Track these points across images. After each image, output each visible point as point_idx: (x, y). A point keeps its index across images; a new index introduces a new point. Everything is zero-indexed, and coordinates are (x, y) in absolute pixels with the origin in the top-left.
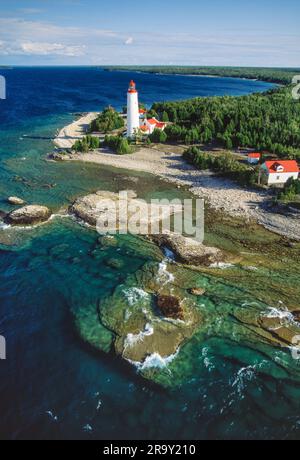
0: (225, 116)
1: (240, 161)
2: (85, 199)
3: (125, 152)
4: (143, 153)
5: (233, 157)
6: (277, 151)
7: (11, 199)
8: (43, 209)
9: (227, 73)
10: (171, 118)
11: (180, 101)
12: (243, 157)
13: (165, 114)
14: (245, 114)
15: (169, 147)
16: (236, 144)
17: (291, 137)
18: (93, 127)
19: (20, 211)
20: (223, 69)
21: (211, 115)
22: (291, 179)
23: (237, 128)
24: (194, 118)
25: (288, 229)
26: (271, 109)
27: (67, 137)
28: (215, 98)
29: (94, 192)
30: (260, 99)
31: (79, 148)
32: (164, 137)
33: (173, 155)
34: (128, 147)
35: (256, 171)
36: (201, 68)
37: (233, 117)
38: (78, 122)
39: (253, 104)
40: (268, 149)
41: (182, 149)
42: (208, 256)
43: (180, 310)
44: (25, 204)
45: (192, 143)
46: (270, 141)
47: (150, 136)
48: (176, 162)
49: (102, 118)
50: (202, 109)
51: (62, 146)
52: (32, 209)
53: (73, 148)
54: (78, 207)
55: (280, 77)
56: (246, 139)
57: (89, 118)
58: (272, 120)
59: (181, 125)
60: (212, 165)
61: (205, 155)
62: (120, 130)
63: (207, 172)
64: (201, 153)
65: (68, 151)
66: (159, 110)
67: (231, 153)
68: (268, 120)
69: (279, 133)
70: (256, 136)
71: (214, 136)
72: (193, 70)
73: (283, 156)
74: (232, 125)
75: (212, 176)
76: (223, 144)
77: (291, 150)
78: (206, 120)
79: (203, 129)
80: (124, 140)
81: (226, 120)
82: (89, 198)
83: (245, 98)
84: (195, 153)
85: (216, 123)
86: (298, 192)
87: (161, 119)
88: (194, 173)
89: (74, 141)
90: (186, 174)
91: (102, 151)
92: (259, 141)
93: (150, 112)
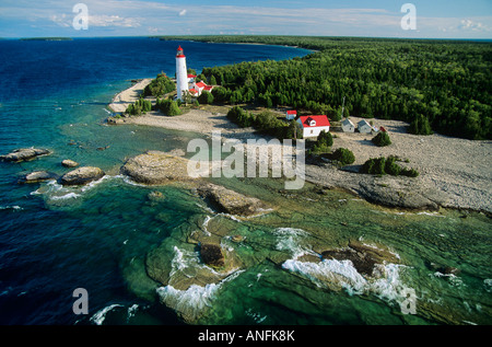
9: (272, 41)
20: (267, 37)
30: (299, 63)
36: (248, 37)
55: (318, 44)
72: (241, 39)
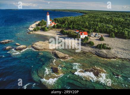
0: (71, 21)
1: (74, 33)
2: (36, 43)
3: (46, 31)
4: (51, 31)
5: (72, 32)
6: (83, 30)
7: (16, 44)
8: (25, 46)
9: (73, 11)
10: (58, 23)
11: (60, 18)
12: (75, 31)
13: (57, 21)
14: (76, 21)
15: (57, 29)
16: (73, 28)
17: (86, 26)
18: (39, 25)
19: (18, 47)
20: (71, 10)
21: (68, 21)
22: (86, 37)
23: (74, 24)
24: (64, 22)
25: (85, 49)
26: (82, 20)
27: (32, 27)
28: (69, 17)
29: (38, 42)
30: (80, 17)
31: (35, 30)
32: (56, 27)
33: (58, 31)
34: (47, 30)
35: (77, 35)
36: (66, 10)
37: (73, 21)
38: (35, 24)
39: (78, 18)
40: (81, 29)
41: (60, 30)
42: (65, 57)
43: (58, 71)
44: (20, 45)
45: (63, 28)
46: (81, 27)
47: (53, 27)
48: (59, 33)
49: (41, 22)
50: (66, 20)
51: (31, 30)
52: (22, 46)
53: (33, 30)
54: (34, 46)
55: (85, 12)
56: (76, 27)
57: (37, 23)
58: (82, 22)
59: (60, 24)
60: (67, 34)
61: (66, 31)
62: (45, 25)
63: (66, 36)
64: (65, 31)
65: (32, 31)
66: (55, 20)
67: (72, 30)
68: (81, 22)
69: (83, 25)
70: (78, 26)
71: (68, 26)
72: (64, 10)
73: (84, 31)
74: (72, 24)
75: (67, 37)
76: (70, 28)
77: (86, 29)
78: (66, 22)
79: (65, 25)
80: (46, 28)
81: (71, 22)
82: (37, 43)
83: (76, 17)
84: (63, 31)
85: (69, 23)
86: (87, 40)
87: (56, 22)
88: (63, 36)
89: (33, 28)
90: (61, 36)
91: (41, 31)
92: (79, 27)
93: (53, 21)
